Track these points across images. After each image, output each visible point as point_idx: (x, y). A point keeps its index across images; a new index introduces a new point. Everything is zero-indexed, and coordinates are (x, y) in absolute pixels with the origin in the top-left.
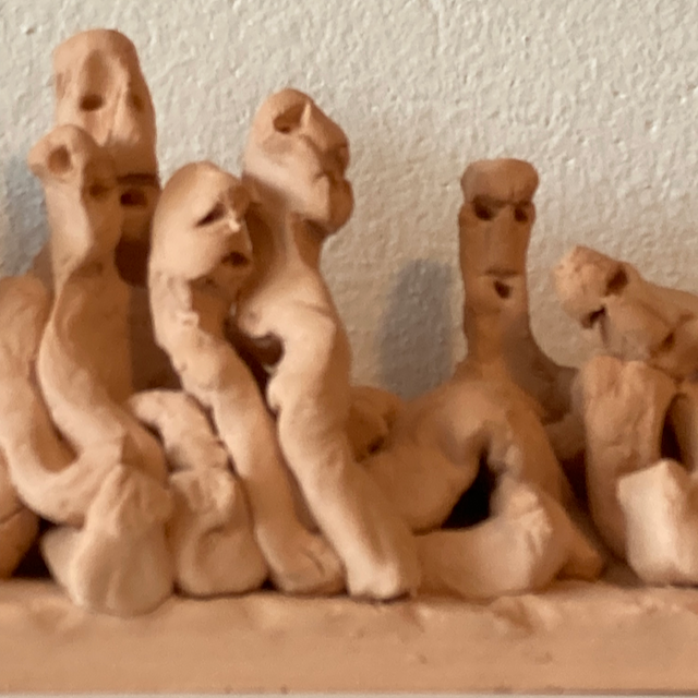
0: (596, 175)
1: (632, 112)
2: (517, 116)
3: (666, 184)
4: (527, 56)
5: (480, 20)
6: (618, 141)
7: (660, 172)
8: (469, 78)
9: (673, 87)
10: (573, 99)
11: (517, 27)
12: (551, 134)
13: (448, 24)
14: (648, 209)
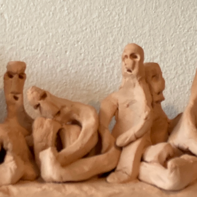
0: (51, 66)
1: (61, 48)
2: (29, 49)
3: (71, 68)
4: (32, 32)
5: (18, 21)
6: (57, 56)
7: (69, 65)
8: (15, 38)
9: (73, 42)
10: (45, 44)
11: (29, 24)
12: (38, 54)
13: (9, 23)
14: (65, 75)
